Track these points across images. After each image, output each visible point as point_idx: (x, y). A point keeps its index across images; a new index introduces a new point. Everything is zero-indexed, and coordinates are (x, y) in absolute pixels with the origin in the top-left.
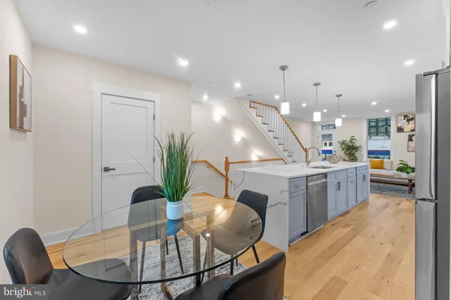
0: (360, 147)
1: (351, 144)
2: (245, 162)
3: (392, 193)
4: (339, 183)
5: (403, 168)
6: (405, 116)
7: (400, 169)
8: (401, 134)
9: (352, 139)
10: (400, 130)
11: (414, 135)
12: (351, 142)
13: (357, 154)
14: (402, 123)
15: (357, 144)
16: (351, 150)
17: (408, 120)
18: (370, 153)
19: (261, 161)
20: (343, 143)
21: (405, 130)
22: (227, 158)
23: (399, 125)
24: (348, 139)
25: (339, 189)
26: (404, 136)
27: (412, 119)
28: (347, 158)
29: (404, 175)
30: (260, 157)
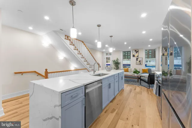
0: (120, 63)
1: (117, 62)
2: (67, 71)
3: (132, 83)
4: (110, 84)
5: (136, 72)
6: (135, 51)
7: (135, 72)
8: (134, 58)
9: (117, 59)
10: (134, 56)
11: (138, 58)
12: (117, 61)
13: (119, 66)
14: (134, 53)
15: (119, 62)
16: (117, 64)
17: (136, 52)
18: (124, 65)
19: (76, 70)
20: (114, 61)
21: (135, 56)
22: (46, 70)
23: (133, 54)
24: (116, 59)
25: (110, 87)
26: (135, 58)
27: (138, 52)
28: (115, 68)
29: (136, 75)
30: (76, 68)
